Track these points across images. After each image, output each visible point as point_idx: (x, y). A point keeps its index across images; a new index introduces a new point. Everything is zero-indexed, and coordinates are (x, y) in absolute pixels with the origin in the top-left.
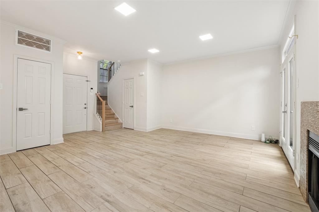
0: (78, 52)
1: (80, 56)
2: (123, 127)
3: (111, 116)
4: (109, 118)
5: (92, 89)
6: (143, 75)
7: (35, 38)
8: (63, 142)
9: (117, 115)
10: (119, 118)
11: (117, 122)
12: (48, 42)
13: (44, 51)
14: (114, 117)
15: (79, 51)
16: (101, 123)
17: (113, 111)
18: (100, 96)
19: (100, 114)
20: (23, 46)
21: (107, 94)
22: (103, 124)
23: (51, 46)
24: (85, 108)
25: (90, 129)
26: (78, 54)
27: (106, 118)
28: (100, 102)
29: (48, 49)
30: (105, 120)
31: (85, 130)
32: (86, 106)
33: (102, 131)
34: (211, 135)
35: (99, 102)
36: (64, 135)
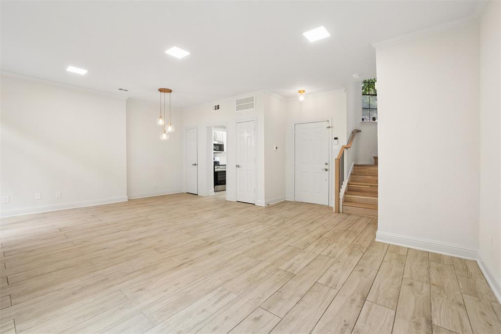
0: (299, 92)
1: (302, 96)
5: (336, 138)
8: (264, 206)
12: (253, 99)
20: (239, 111)
24: (327, 170)
29: (253, 106)
32: (327, 167)
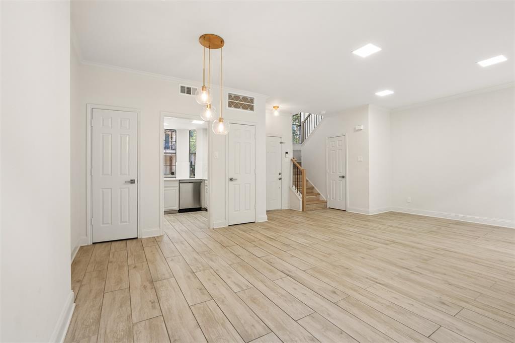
0: (274, 107)
1: (276, 111)
2: (328, 207)
3: (311, 190)
4: (309, 193)
5: (287, 153)
6: (361, 130)
7: (241, 98)
8: (267, 221)
9: (318, 190)
10: (321, 194)
11: (319, 200)
12: (252, 100)
13: (248, 112)
14: (312, 192)
15: (275, 105)
16: (301, 200)
17: (311, 183)
18: (298, 163)
19: (299, 188)
20: (233, 109)
21: (301, 160)
22: (303, 201)
23: (255, 104)
25: (285, 207)
26: (275, 109)
27: (307, 193)
28: (299, 170)
29: (252, 109)
30: (307, 196)
31: (279, 208)
32: (280, 176)
33: (303, 210)
34: (498, 228)
35: (296, 170)
36: (268, 212)
